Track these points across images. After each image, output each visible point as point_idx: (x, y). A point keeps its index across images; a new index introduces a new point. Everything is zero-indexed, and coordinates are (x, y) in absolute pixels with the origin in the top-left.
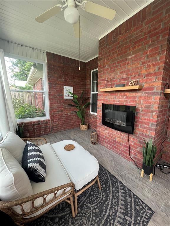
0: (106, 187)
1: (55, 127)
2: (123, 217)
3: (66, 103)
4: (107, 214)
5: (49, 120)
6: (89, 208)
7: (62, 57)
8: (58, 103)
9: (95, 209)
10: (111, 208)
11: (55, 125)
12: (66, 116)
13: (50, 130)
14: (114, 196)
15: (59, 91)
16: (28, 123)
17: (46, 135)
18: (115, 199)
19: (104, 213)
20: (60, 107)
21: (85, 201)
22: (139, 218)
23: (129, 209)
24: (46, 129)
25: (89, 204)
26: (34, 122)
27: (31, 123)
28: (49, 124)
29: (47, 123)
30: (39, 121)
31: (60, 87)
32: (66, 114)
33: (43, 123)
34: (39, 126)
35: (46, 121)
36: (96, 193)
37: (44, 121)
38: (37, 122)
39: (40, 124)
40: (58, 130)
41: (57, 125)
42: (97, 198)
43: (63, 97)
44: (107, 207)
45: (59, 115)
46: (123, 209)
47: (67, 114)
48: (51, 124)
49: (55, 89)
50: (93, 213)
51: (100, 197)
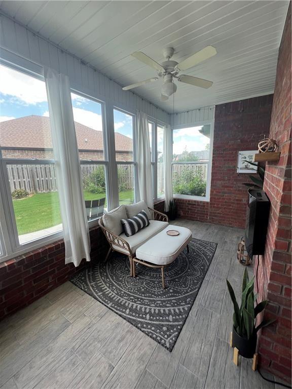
0: (171, 293)
1: (215, 216)
2: (147, 312)
3: (240, 180)
4: (143, 298)
5: (207, 203)
6: (142, 283)
7: (241, 103)
8: (224, 180)
9: (143, 288)
10: (151, 300)
11: (216, 213)
12: (238, 204)
13: (207, 217)
14: (165, 302)
15: (229, 160)
16: (183, 200)
17: (201, 222)
18: (162, 303)
19: (143, 295)
20: (227, 187)
21: (146, 279)
22: (153, 328)
23: (158, 318)
24: (202, 214)
25: (145, 283)
26: (189, 201)
27: (186, 201)
28: (206, 209)
29: (204, 206)
30: (195, 201)
31: (232, 153)
32: (237, 200)
33: (198, 205)
34: (193, 207)
35: (204, 203)
36: (159, 286)
37: (201, 202)
38: (192, 201)
39: (195, 205)
40: (220, 223)
41: (218, 213)
42: (155, 287)
43: (236, 170)
44: (149, 297)
45: (224, 199)
46: (154, 312)
47: (241, 200)
48: (209, 209)
49: (222, 158)
50: (140, 287)
51: (156, 289)
